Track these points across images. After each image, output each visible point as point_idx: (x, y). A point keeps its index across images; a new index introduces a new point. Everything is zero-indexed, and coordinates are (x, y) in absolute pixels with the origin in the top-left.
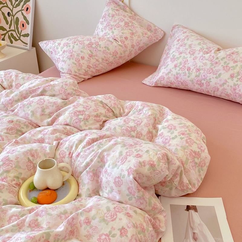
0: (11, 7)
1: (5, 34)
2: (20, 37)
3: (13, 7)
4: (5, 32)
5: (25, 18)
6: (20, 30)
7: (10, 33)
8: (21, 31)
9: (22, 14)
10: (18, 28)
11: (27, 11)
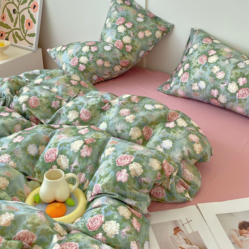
1: (9, 33)
3: (19, 4)
5: (32, 16)
6: (25, 29)
9: (29, 12)
10: (23, 27)
11: (34, 8)
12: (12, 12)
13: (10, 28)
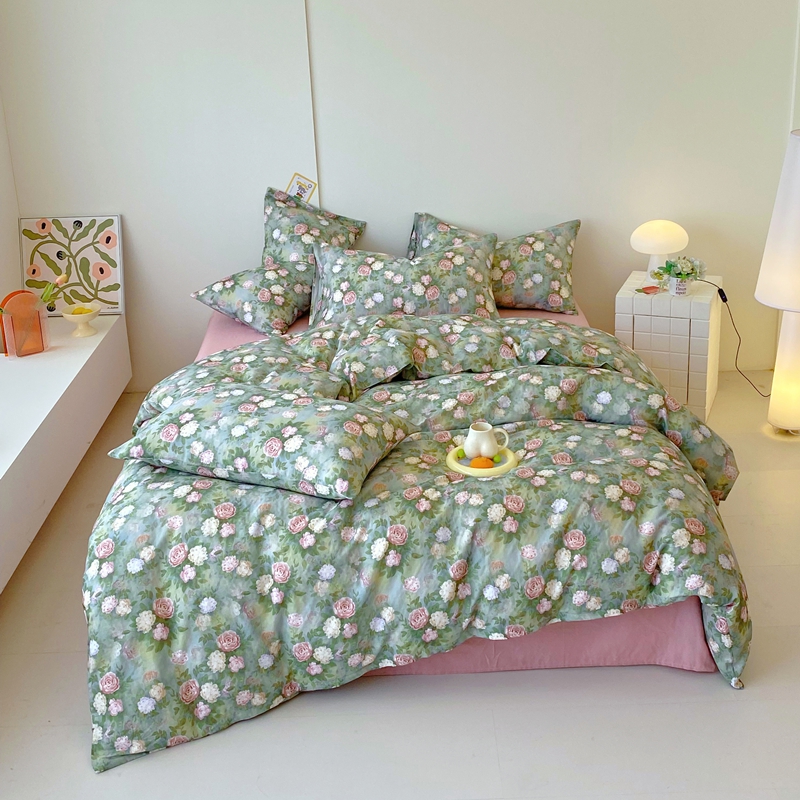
0: (66, 241)
2: (96, 293)
3: (71, 240)
5: (104, 256)
6: (94, 281)
8: (98, 282)
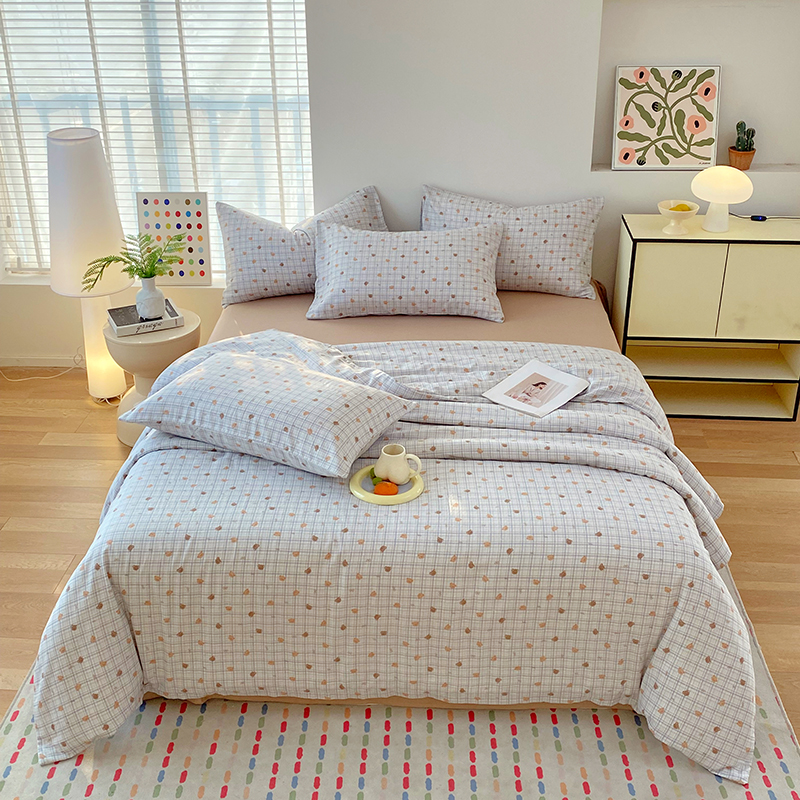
1: (646, 149)
4: (647, 143)
7: (659, 144)
9: (694, 102)
10: (682, 132)
11: (706, 94)
12: (650, 109)
13: (649, 139)
